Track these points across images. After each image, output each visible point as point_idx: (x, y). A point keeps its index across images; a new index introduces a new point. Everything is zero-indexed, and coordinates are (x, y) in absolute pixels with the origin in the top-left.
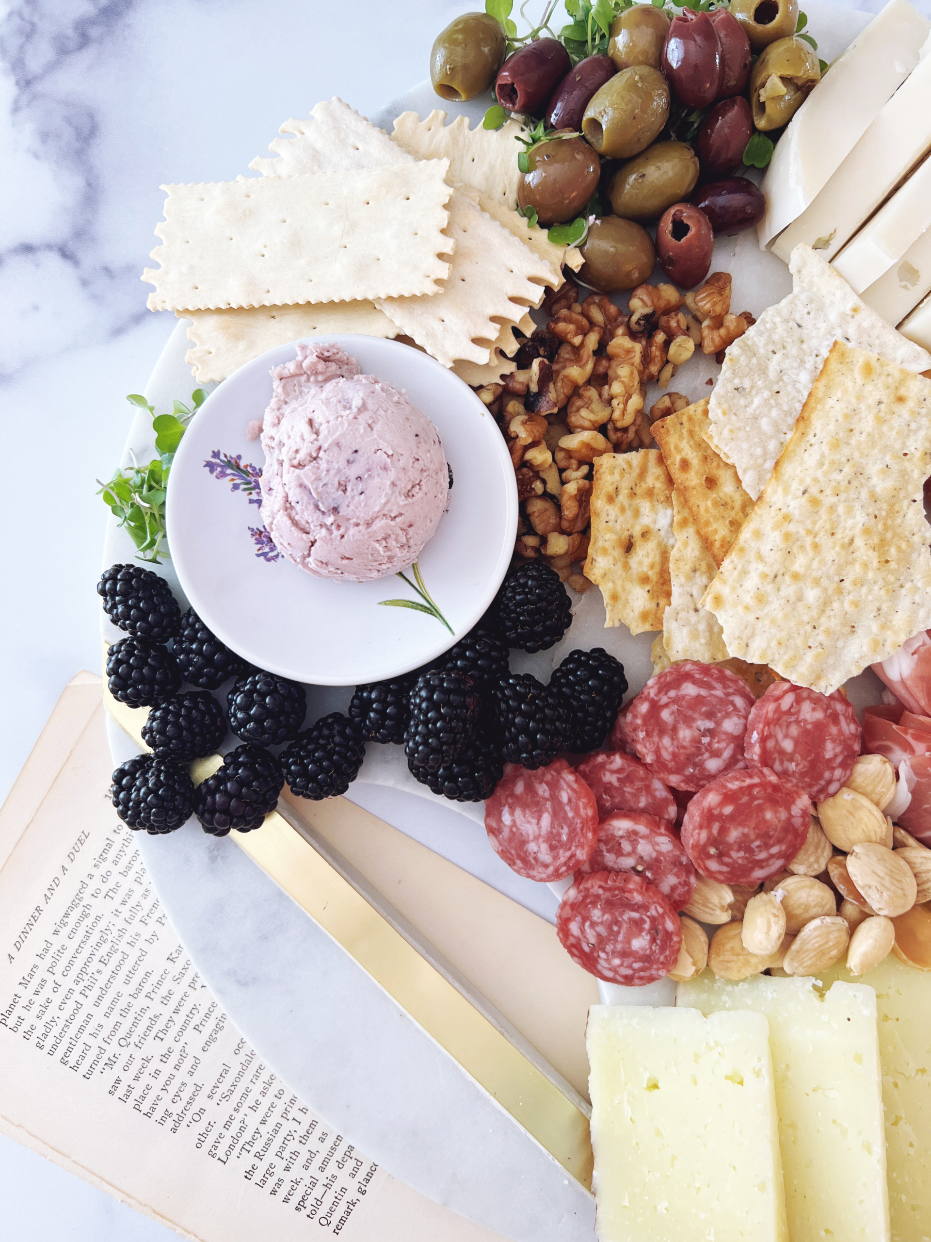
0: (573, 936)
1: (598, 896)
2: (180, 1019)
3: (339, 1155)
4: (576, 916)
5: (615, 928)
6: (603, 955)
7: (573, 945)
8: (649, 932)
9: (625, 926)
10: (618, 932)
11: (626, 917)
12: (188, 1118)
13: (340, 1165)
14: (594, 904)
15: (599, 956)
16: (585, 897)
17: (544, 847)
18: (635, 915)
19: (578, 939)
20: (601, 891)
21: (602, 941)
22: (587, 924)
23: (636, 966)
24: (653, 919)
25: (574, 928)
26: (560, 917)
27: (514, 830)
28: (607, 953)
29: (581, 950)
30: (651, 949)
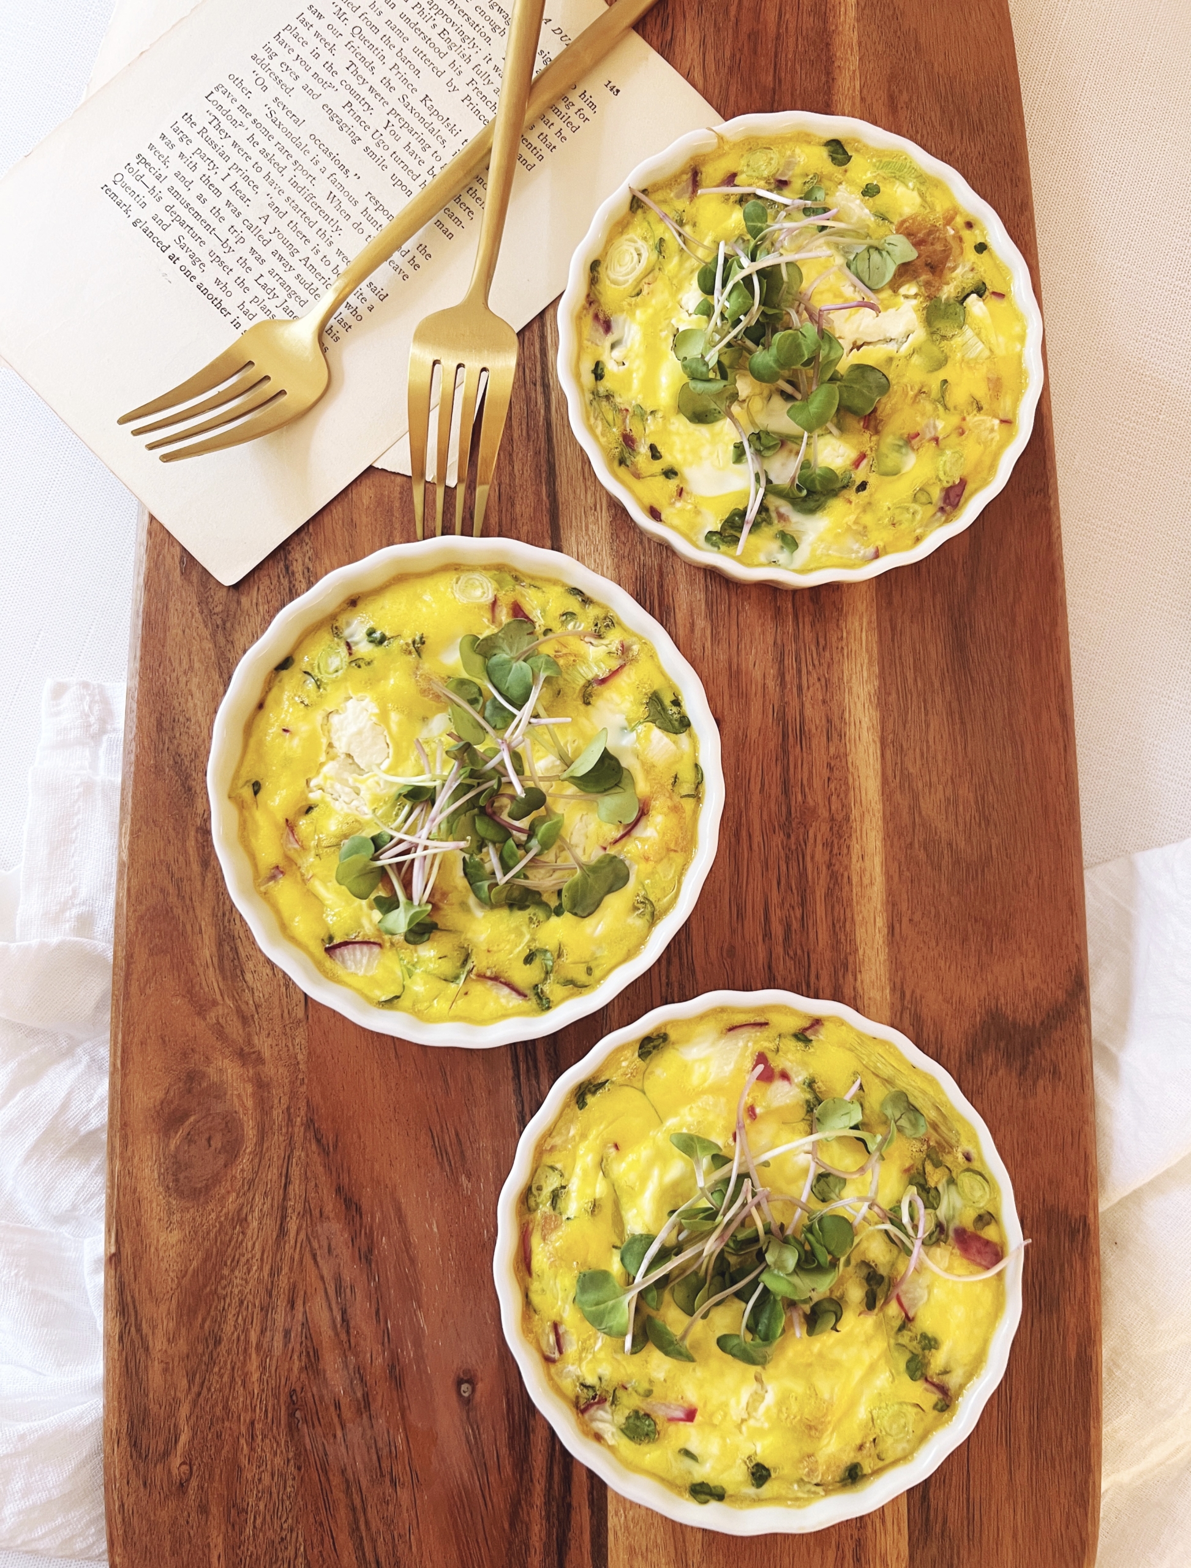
2: (363, 91)
3: (180, 210)
12: (262, 73)
13: (169, 209)
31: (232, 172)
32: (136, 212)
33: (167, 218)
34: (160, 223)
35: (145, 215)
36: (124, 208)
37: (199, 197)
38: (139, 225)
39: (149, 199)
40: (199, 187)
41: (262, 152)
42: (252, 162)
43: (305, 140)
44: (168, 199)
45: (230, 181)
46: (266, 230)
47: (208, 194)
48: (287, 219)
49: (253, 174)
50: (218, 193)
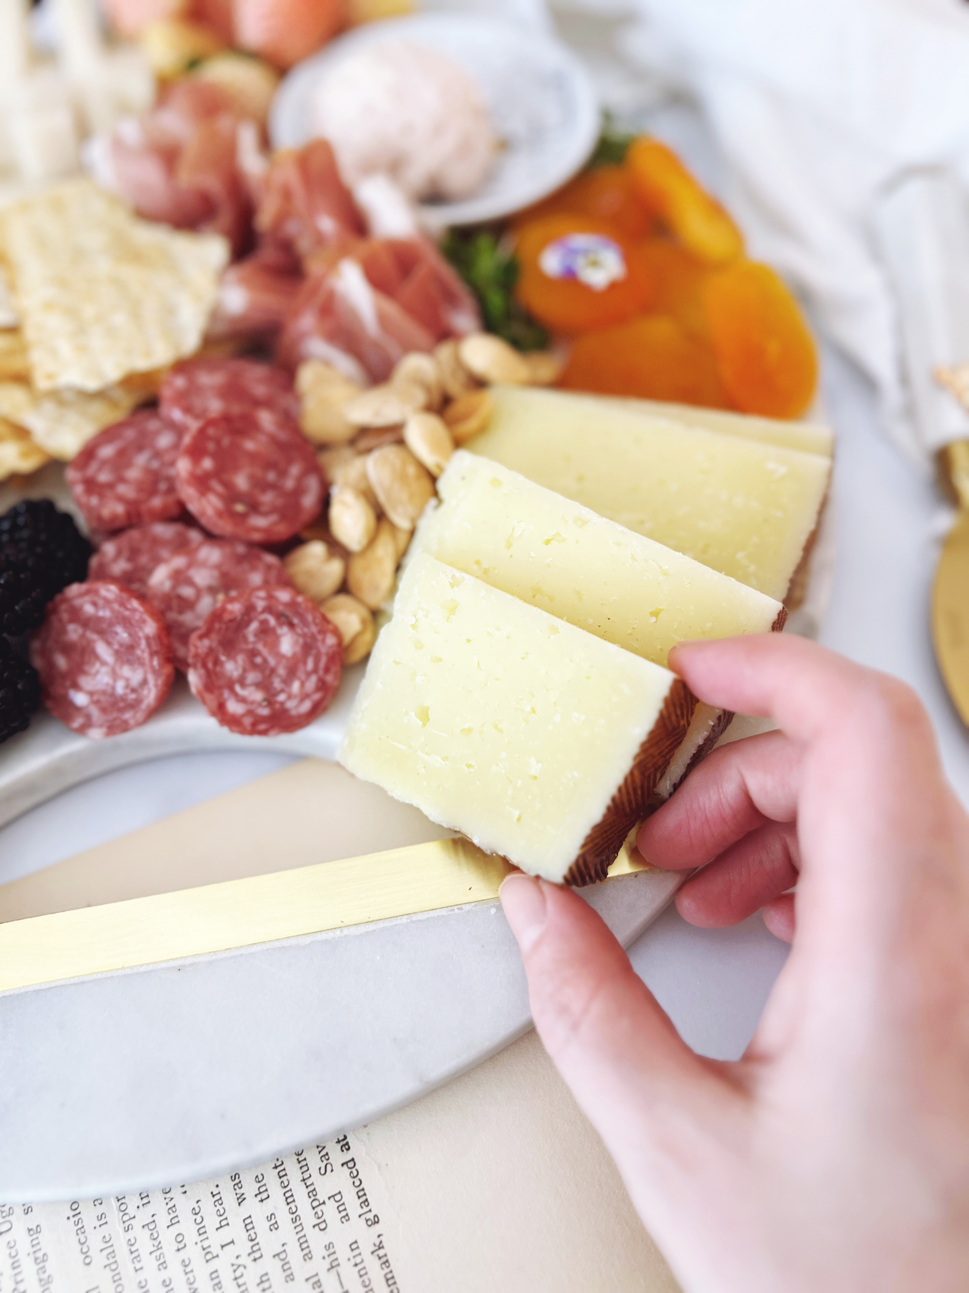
0: (243, 716)
1: (211, 650)
3: (307, 1217)
4: (221, 695)
5: (258, 660)
6: (282, 697)
7: (254, 725)
8: (281, 624)
9: (260, 647)
10: (265, 661)
11: (251, 638)
13: (321, 1225)
14: (217, 662)
15: (282, 704)
16: (204, 666)
17: (126, 671)
18: (254, 626)
19: (250, 712)
20: (206, 642)
21: (264, 685)
22: (238, 688)
23: (310, 665)
24: (269, 609)
25: (234, 707)
26: (213, 714)
27: (95, 698)
28: (282, 691)
29: (263, 719)
30: (299, 635)
31: (215, 1250)
32: (367, 1238)
33: (330, 1209)
34: (341, 1208)
35: (357, 1228)
36: (381, 1252)
37: (274, 1227)
38: (370, 1216)
39: (343, 1253)
40: (269, 1242)
41: (163, 1265)
42: (183, 1255)
43: (99, 1259)
44: (316, 1240)
45: (225, 1235)
47: (262, 1226)
49: (191, 1236)
50: (248, 1223)
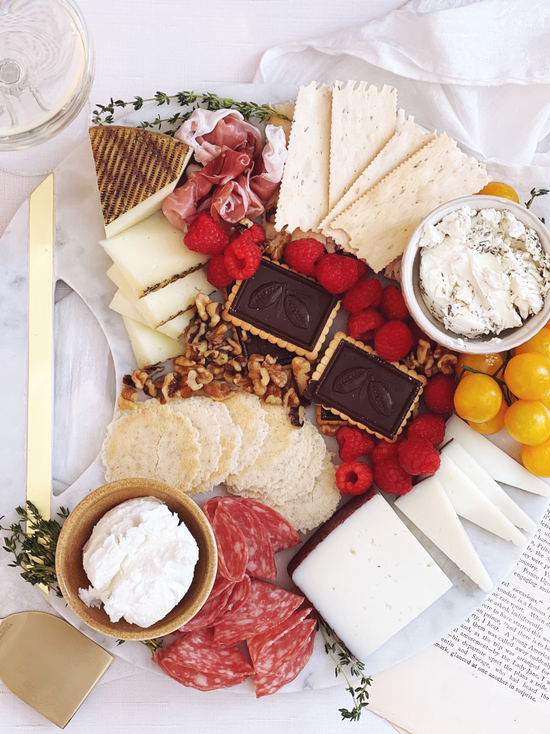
2: (529, 561)
3: (469, 642)
13: (464, 643)
32: (451, 649)
33: (465, 648)
34: (463, 651)
35: (455, 649)
36: (444, 649)
37: (476, 633)
38: (454, 655)
39: (454, 641)
40: (474, 629)
41: (496, 604)
42: (493, 610)
43: (512, 592)
44: (463, 639)
45: (486, 622)
46: (510, 639)
47: (479, 631)
48: (517, 631)
50: (483, 629)
